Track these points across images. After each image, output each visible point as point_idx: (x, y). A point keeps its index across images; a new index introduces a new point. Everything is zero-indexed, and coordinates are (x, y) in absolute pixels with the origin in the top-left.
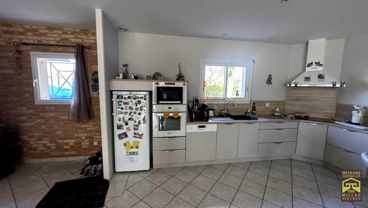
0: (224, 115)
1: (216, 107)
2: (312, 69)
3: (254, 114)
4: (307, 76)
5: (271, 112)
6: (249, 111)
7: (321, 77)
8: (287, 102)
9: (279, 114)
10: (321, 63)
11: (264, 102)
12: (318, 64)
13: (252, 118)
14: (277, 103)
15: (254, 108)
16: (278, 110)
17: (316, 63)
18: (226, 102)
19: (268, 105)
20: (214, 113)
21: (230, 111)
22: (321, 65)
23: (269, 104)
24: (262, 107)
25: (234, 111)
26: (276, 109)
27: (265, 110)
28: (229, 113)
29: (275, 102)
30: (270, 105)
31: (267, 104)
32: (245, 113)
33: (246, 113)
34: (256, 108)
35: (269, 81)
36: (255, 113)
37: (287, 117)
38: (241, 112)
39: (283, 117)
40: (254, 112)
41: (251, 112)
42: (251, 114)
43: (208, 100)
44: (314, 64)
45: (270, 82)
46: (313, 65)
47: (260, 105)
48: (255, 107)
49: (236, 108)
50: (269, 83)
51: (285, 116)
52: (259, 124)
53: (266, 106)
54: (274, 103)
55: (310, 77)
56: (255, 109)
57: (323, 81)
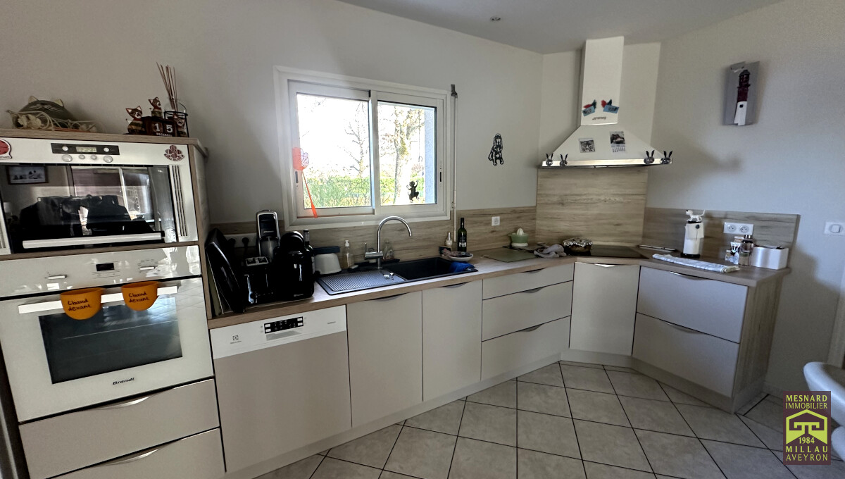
0: (375, 264)
1: (346, 238)
2: (595, 119)
3: (463, 253)
4: (587, 138)
5: (505, 241)
6: (449, 243)
7: (617, 139)
8: (539, 211)
9: (525, 245)
10: (614, 104)
11: (485, 215)
12: (608, 105)
13: (459, 265)
14: (517, 215)
15: (462, 235)
16: (521, 232)
17: (604, 104)
18: (379, 219)
19: (496, 221)
20: (342, 261)
21: (396, 247)
22: (615, 109)
23: (498, 218)
24: (483, 229)
25: (405, 246)
26: (516, 232)
27: (491, 235)
28: (392, 256)
29: (514, 211)
30: (501, 220)
31: (493, 218)
32: (438, 249)
33: (441, 249)
34: (468, 232)
35: (497, 153)
36: (464, 249)
37: (545, 251)
38: (428, 247)
39: (536, 253)
40: (464, 245)
41: (455, 245)
42: (456, 253)
43: (316, 216)
44: (599, 105)
45: (498, 156)
46: (596, 110)
47: (476, 223)
48: (465, 231)
49: (411, 238)
50: (496, 158)
51: (542, 248)
52: (479, 284)
53: (493, 224)
54: (510, 216)
55: (592, 141)
56: (465, 235)
57: (623, 150)
